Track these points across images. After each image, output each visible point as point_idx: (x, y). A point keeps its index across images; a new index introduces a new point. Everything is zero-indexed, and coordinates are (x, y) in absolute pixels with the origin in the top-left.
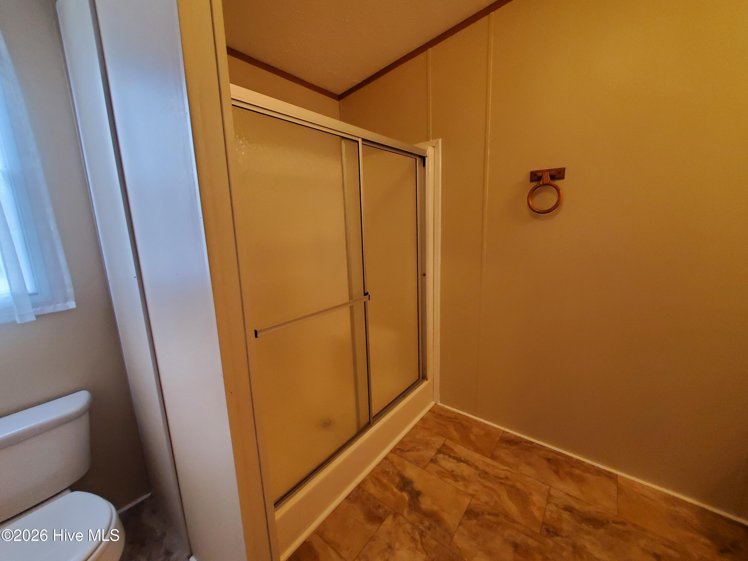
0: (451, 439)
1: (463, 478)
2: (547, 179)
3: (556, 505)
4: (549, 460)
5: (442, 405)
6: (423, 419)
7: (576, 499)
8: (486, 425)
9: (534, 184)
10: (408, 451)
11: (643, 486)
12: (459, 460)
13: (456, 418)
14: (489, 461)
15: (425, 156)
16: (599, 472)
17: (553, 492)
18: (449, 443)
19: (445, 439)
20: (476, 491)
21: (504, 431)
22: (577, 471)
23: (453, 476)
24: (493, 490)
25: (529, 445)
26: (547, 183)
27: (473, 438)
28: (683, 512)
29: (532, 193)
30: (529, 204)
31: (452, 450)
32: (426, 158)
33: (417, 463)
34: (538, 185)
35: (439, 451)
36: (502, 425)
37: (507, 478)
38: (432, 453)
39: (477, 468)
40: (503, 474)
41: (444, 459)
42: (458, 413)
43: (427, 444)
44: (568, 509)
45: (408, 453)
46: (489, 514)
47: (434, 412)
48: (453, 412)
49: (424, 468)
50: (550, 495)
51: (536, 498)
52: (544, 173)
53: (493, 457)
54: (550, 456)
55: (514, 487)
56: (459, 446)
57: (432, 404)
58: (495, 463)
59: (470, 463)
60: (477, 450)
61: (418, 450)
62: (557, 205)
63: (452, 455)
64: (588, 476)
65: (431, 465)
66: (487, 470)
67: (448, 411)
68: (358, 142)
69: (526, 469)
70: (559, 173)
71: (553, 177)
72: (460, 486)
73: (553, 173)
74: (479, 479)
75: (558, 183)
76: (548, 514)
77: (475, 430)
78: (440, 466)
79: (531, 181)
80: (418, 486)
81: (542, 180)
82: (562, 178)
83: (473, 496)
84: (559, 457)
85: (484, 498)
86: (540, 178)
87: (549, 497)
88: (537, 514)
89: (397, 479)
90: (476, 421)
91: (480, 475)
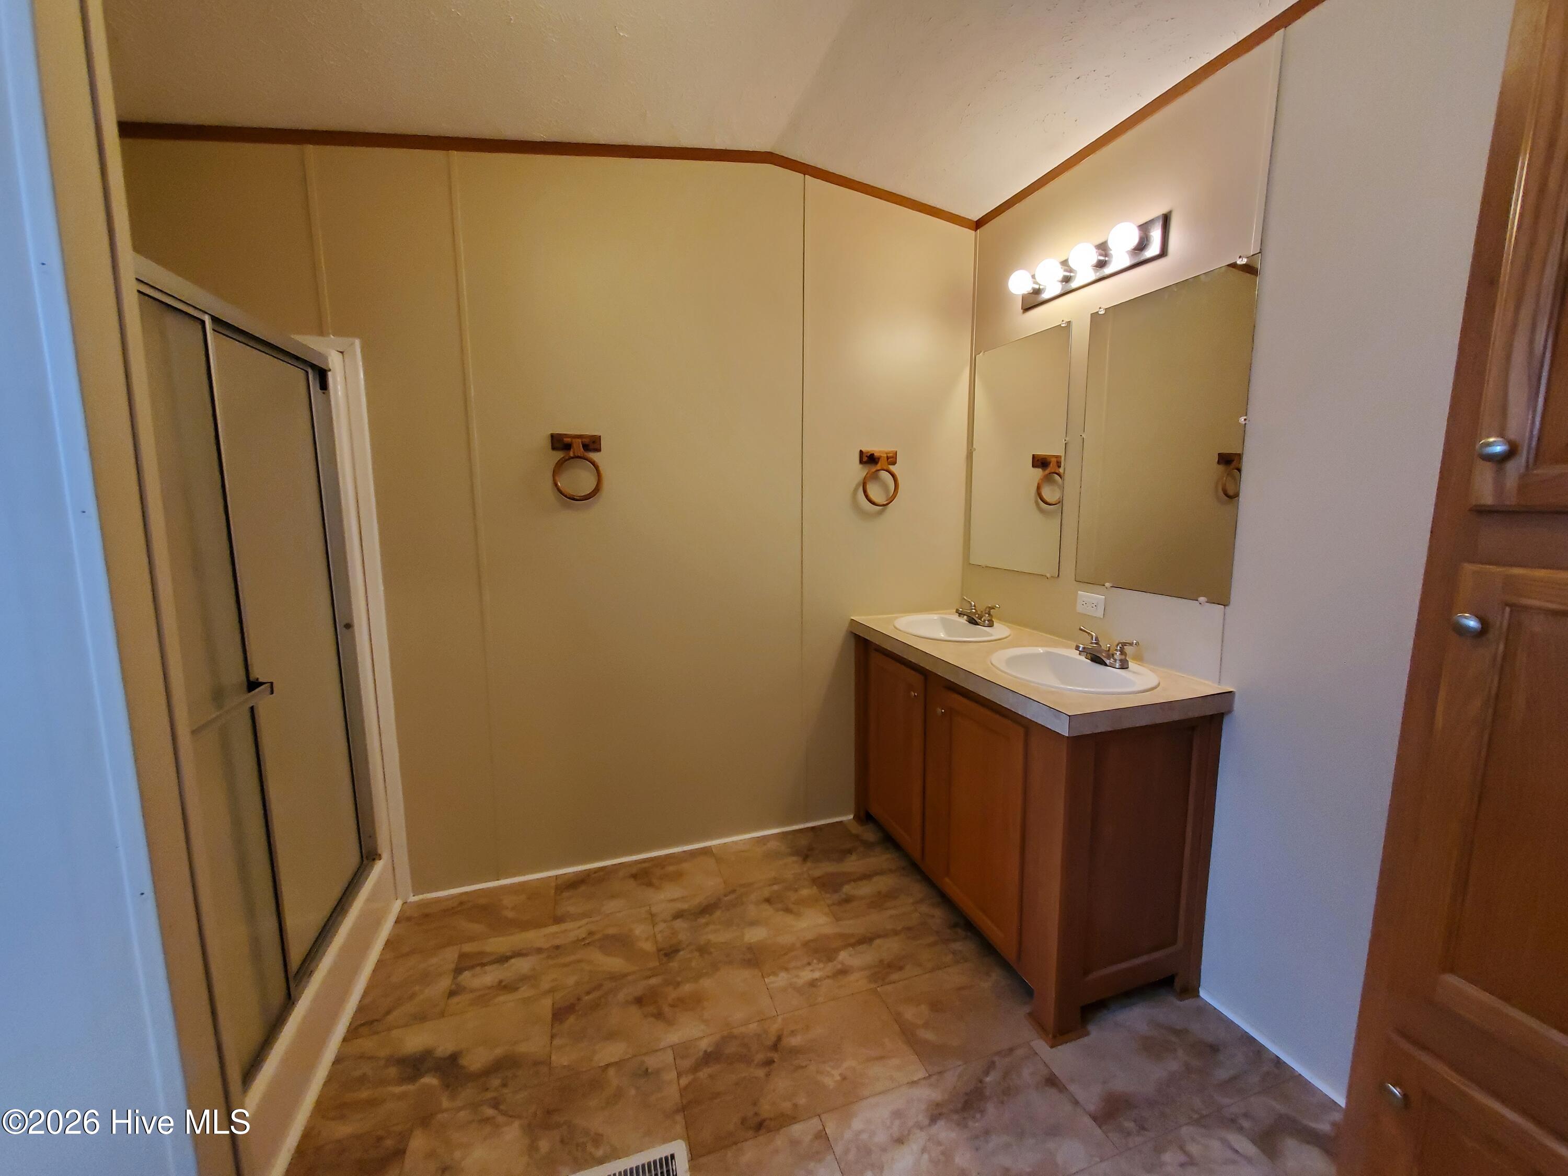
0: (471, 939)
1: (524, 979)
2: (578, 448)
3: (665, 921)
4: (634, 876)
5: (421, 897)
6: (388, 943)
7: (683, 899)
8: (521, 884)
9: (559, 455)
10: (388, 1013)
11: (735, 843)
12: (503, 959)
13: (461, 903)
14: (554, 929)
15: (326, 369)
16: (693, 854)
17: (654, 910)
18: (468, 948)
19: (460, 945)
20: (553, 980)
21: (556, 876)
22: (671, 869)
23: (505, 987)
24: (579, 961)
25: (602, 873)
26: (579, 455)
27: (510, 914)
28: (773, 845)
29: (559, 468)
30: (556, 485)
31: (482, 954)
32: (330, 374)
33: (421, 1018)
34: (567, 458)
35: (458, 971)
36: (548, 869)
37: (591, 933)
38: (445, 983)
39: (539, 950)
40: (582, 933)
41: (474, 976)
42: (462, 894)
43: (426, 978)
44: (679, 915)
45: (390, 1018)
46: (588, 993)
47: (409, 919)
48: (453, 897)
49: (442, 1015)
50: (652, 915)
51: (640, 930)
52: (574, 440)
53: (558, 920)
54: (634, 870)
55: (606, 937)
56: (492, 940)
57: (397, 906)
58: (564, 926)
59: (524, 952)
60: (524, 926)
61: (412, 996)
62: (597, 490)
63: (485, 960)
64: (686, 866)
65: (455, 1000)
66: (557, 942)
67: (438, 901)
68: (203, 323)
69: (612, 906)
70: (594, 442)
71: (586, 447)
72: (525, 992)
73: (586, 441)
74: (551, 962)
75: (593, 456)
76: (659, 937)
77: (507, 901)
78: (472, 991)
79: (554, 448)
80: (444, 1048)
81: (572, 450)
82: (598, 450)
83: (552, 991)
84: (646, 865)
85: (571, 981)
86: (567, 447)
87: (652, 918)
88: (648, 946)
89: (393, 1071)
90: (502, 888)
91: (549, 957)
